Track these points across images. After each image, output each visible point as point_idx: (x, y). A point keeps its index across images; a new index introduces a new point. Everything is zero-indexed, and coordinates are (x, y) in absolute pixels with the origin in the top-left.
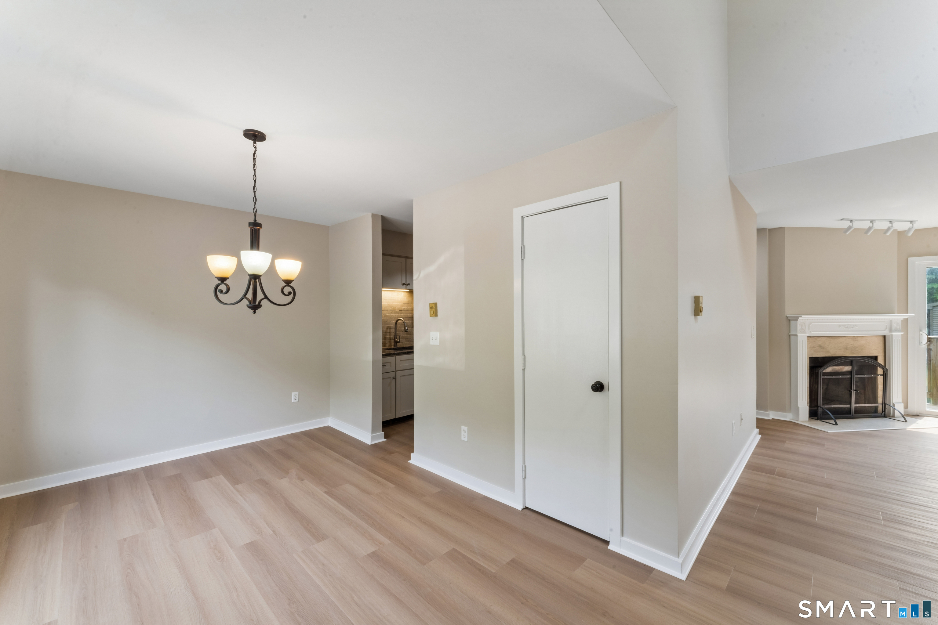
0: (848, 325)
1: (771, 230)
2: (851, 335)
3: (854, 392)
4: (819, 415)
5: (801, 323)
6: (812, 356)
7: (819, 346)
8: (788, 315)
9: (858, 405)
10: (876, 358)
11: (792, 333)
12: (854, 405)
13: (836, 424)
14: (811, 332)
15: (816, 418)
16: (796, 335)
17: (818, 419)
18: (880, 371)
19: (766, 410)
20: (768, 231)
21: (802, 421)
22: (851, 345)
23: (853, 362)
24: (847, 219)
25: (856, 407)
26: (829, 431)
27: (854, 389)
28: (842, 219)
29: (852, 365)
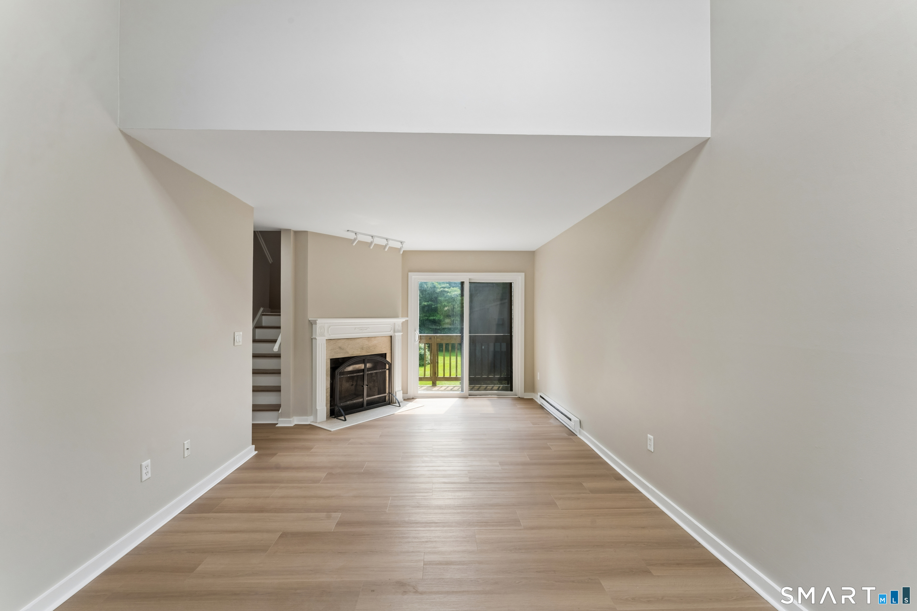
0: (362, 327)
1: (296, 232)
2: (366, 336)
3: (366, 386)
4: (336, 413)
5: (320, 326)
6: (332, 358)
7: (339, 348)
8: (310, 319)
9: (369, 398)
10: (384, 355)
11: (314, 337)
12: (366, 399)
13: (345, 420)
14: (330, 335)
15: (334, 416)
16: (316, 339)
17: (335, 418)
18: (387, 367)
19: (289, 417)
20: (292, 233)
21: (319, 423)
22: (366, 345)
23: (365, 360)
24: (352, 231)
25: (367, 401)
26: (332, 430)
27: (366, 384)
28: (348, 230)
29: (364, 363)
